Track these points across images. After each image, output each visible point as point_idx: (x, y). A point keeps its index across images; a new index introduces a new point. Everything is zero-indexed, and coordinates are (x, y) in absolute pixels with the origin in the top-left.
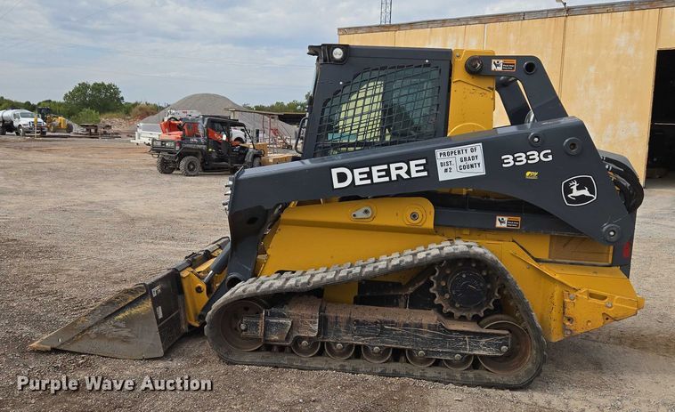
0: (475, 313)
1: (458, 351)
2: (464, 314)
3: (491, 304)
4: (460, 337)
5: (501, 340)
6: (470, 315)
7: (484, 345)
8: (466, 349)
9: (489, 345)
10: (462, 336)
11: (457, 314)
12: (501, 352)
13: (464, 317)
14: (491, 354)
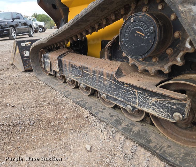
0: (158, 68)
1: (129, 103)
2: (147, 68)
3: (179, 59)
4: (131, 90)
5: (174, 104)
6: (152, 69)
7: (153, 104)
8: (135, 103)
9: (160, 106)
10: (133, 89)
11: (140, 67)
12: (173, 118)
13: (147, 71)
14: (161, 116)
